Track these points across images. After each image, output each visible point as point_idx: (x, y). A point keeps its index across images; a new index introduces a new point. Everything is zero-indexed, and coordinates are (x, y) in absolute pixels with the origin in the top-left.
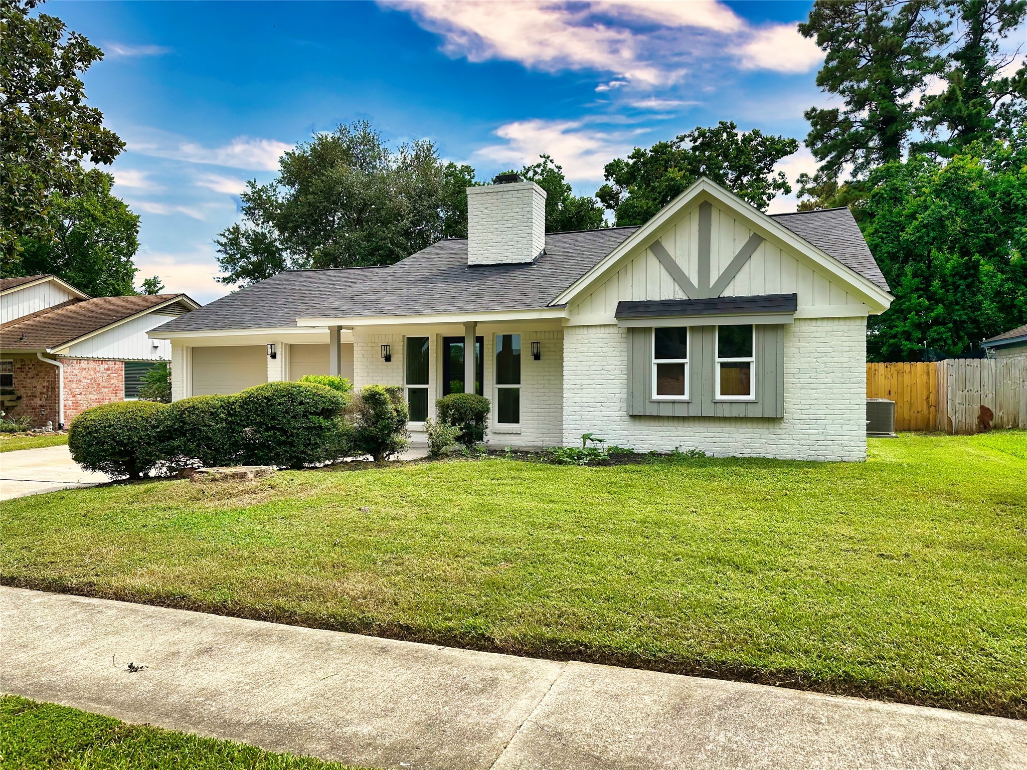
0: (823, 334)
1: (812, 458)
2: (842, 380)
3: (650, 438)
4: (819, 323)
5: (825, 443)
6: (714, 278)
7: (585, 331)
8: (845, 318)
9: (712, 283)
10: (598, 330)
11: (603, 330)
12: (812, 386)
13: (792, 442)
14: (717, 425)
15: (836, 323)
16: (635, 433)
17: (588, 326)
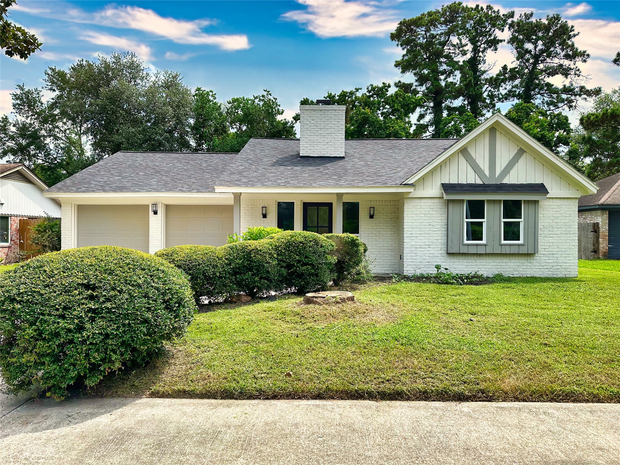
0: (556, 207)
1: (551, 276)
2: (566, 232)
3: (460, 267)
4: (554, 200)
5: (557, 267)
6: (498, 172)
7: (419, 201)
8: (567, 198)
9: (497, 175)
10: (427, 200)
11: (430, 200)
12: (550, 236)
13: (540, 267)
14: (499, 258)
15: (563, 201)
16: (450, 264)
17: (420, 198)
